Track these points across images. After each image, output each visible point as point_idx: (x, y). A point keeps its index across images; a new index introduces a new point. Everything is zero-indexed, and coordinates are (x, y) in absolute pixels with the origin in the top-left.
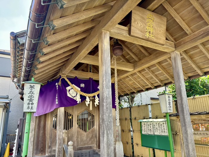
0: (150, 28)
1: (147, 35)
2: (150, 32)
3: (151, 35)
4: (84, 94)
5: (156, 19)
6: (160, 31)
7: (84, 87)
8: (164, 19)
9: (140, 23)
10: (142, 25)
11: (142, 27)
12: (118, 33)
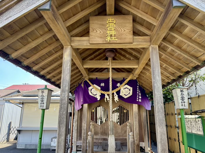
0: (111, 31)
1: (109, 39)
2: (111, 36)
3: (113, 38)
4: (103, 92)
5: (118, 21)
6: (125, 31)
7: (104, 86)
8: (129, 18)
9: (100, 30)
10: (101, 31)
11: (102, 33)
12: (79, 45)
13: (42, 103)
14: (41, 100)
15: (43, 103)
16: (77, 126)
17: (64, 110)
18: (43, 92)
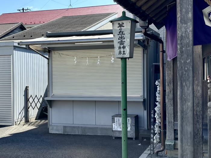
13: (122, 46)
14: (120, 41)
15: (124, 47)
16: (172, 92)
17: (188, 56)
18: (121, 26)
